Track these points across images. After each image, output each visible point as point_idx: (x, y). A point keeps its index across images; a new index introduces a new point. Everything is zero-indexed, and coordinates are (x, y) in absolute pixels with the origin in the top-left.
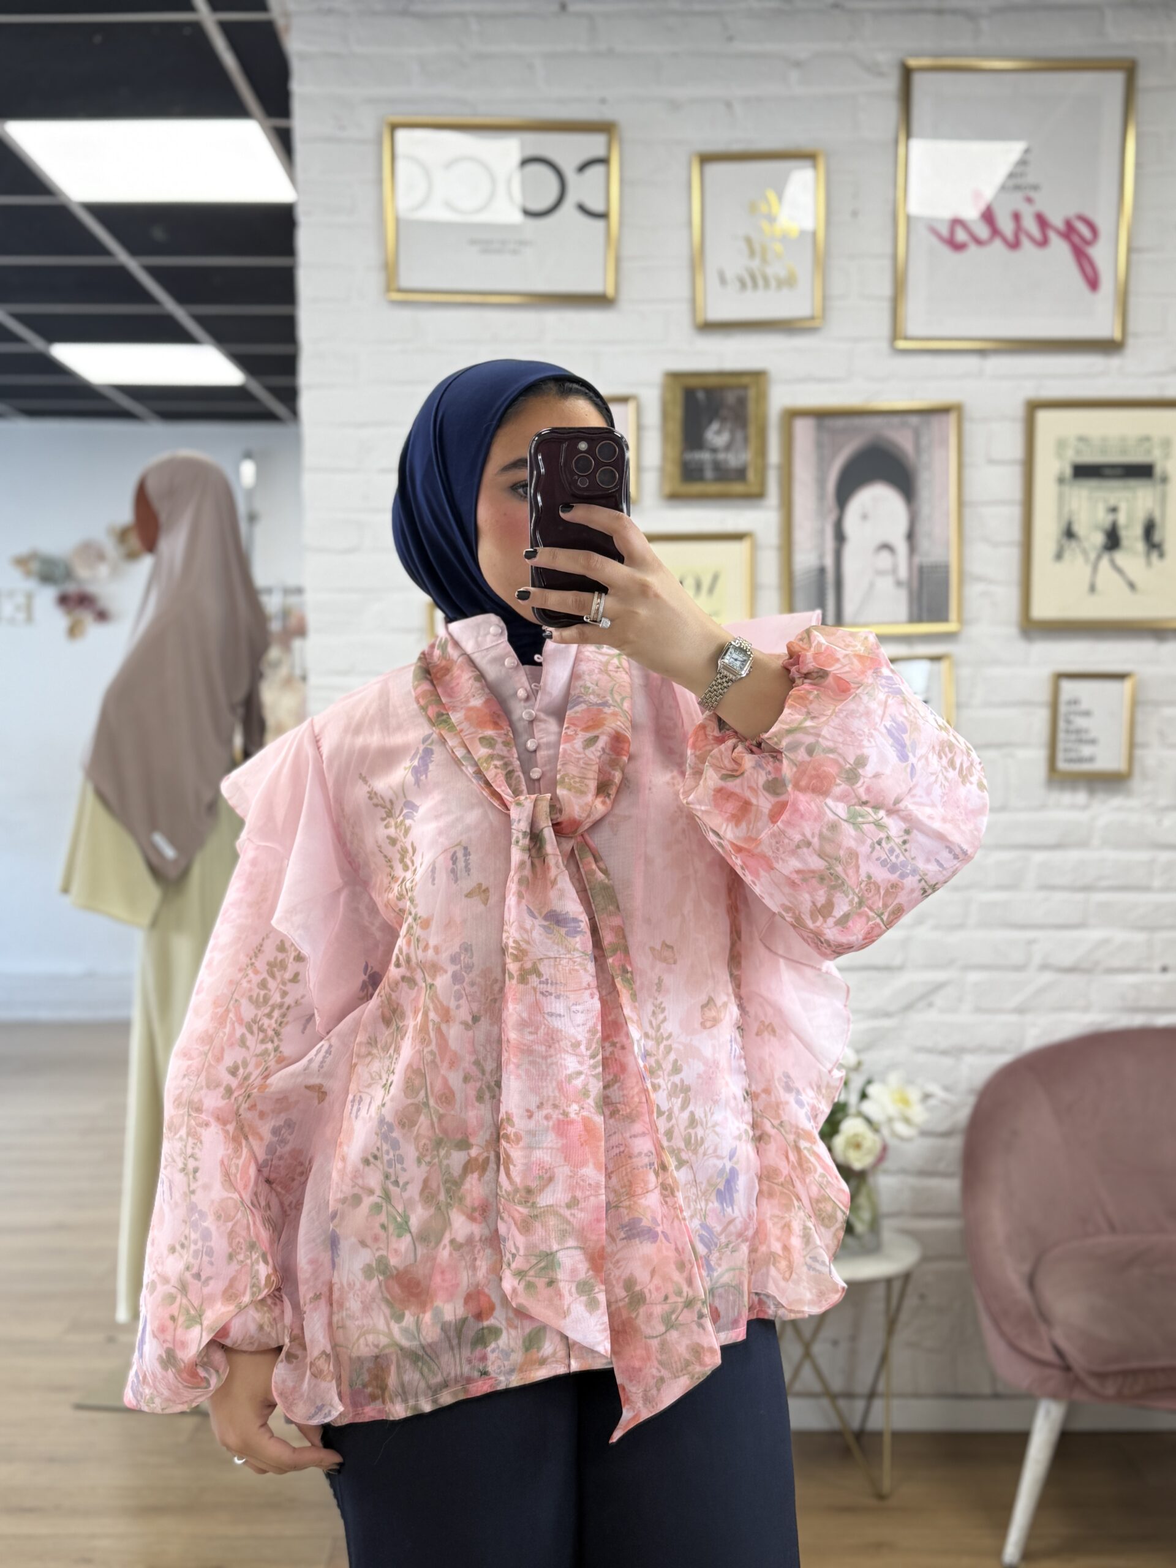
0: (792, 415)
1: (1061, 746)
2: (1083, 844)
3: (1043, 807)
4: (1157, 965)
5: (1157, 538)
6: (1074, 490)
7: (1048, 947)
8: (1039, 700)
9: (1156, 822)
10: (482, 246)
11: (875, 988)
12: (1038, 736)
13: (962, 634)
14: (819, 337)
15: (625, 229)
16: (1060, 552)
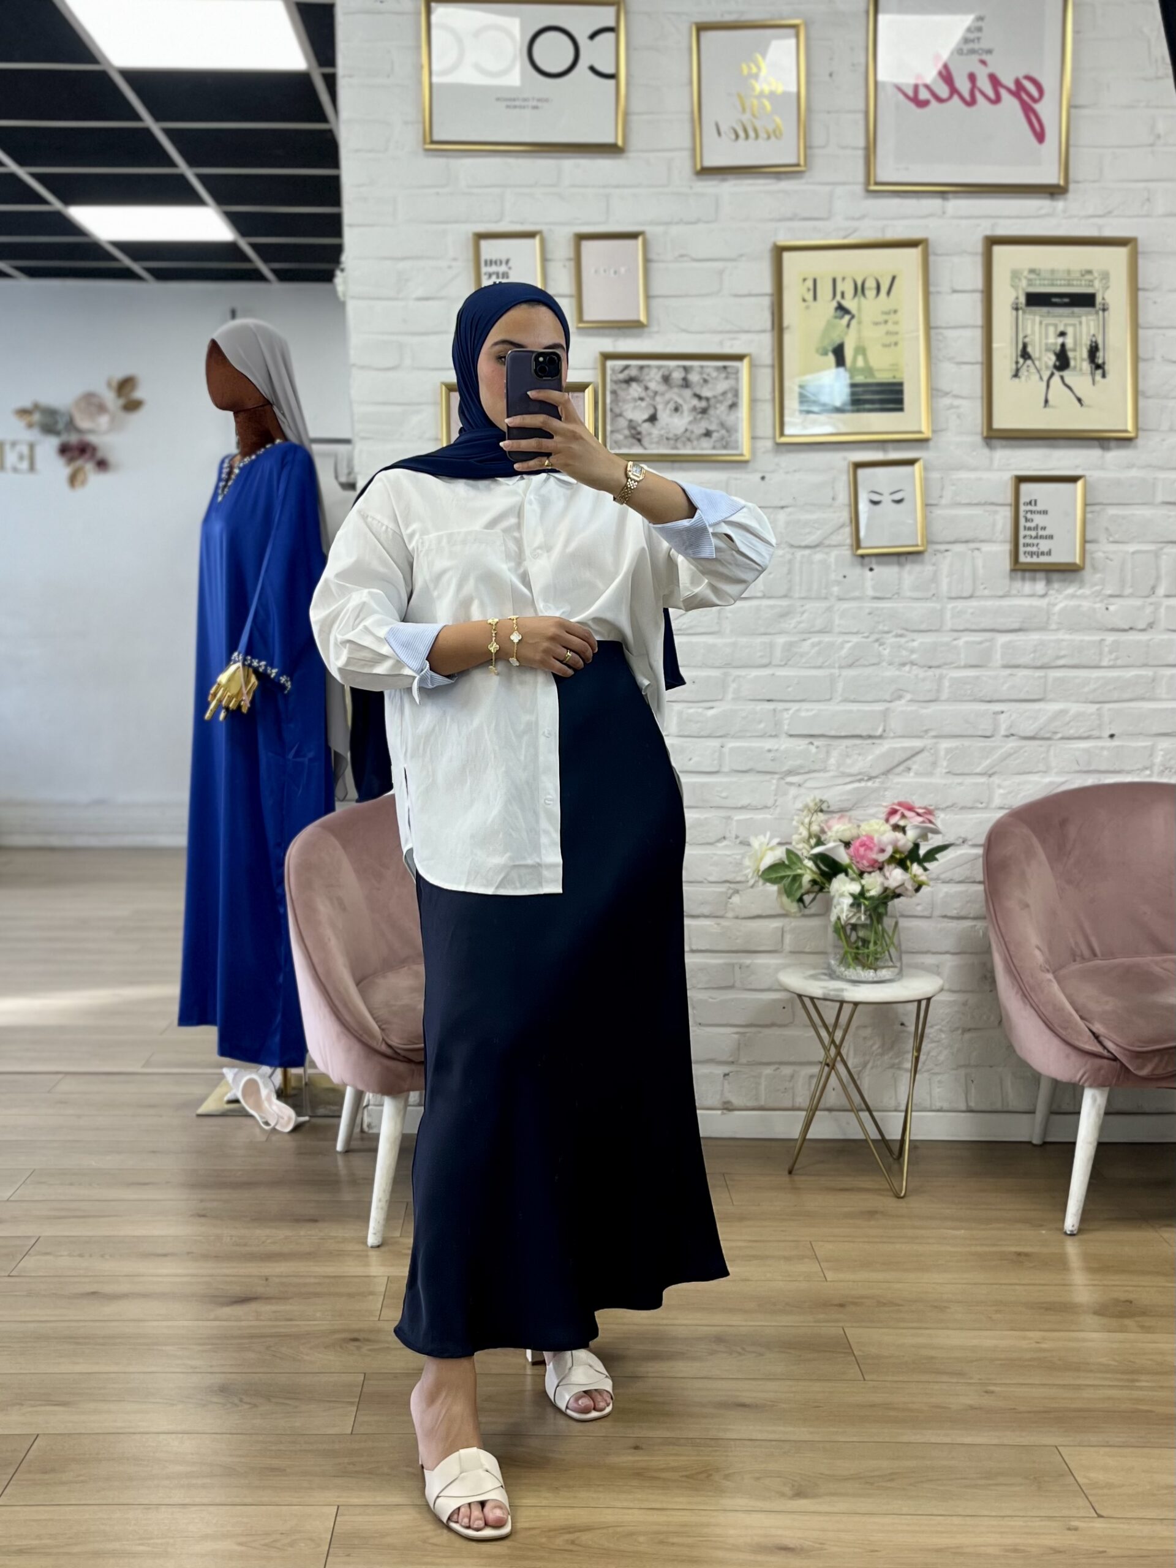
1: (1022, 541)
2: (1042, 628)
3: (1007, 595)
4: (1106, 734)
5: (1100, 361)
6: (1027, 316)
7: (1013, 718)
8: (1001, 501)
9: (1104, 608)
10: (508, 103)
11: (860, 754)
12: (1002, 533)
13: (931, 442)
14: (803, 181)
15: (633, 90)
16: (1017, 370)
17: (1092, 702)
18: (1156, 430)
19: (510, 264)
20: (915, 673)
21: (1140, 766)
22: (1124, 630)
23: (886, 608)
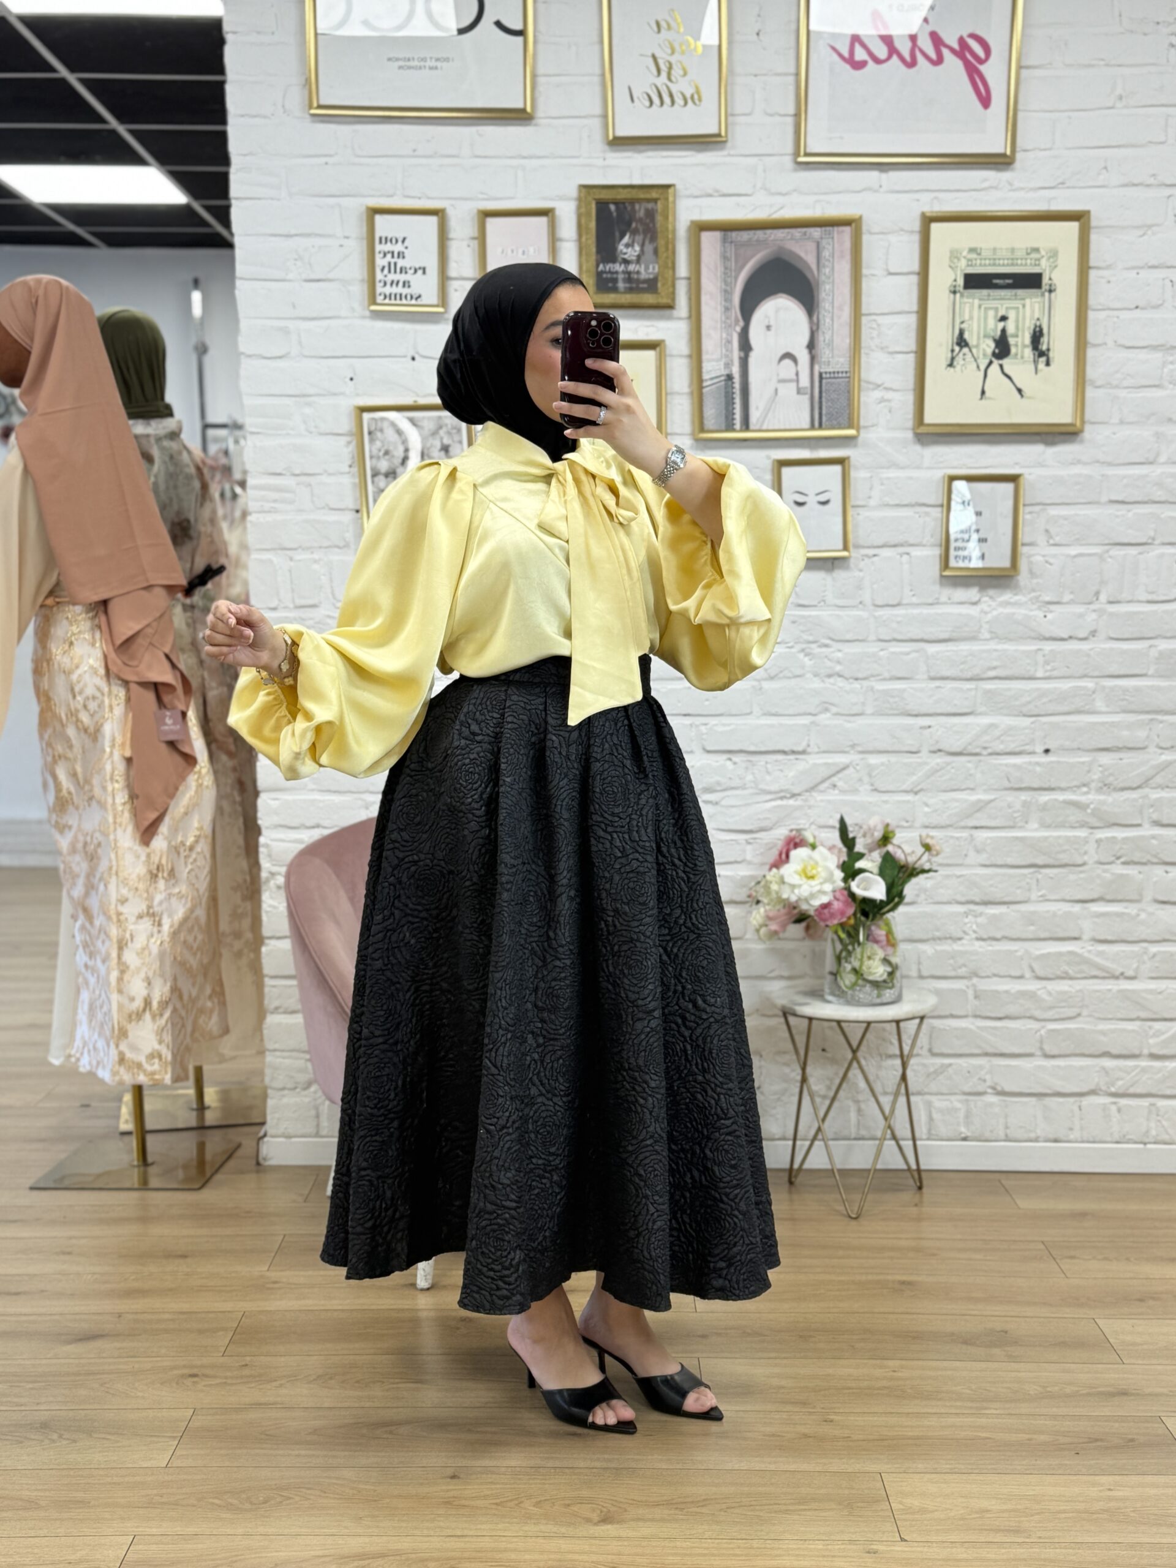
0: (701, 227)
1: (953, 545)
2: (973, 638)
3: (936, 603)
4: (1040, 749)
5: (1044, 348)
6: (965, 300)
7: (939, 733)
8: (932, 501)
9: (1041, 614)
10: (401, 63)
11: (781, 771)
12: (932, 536)
13: (860, 439)
14: (725, 153)
15: (540, 47)
16: (953, 359)
17: (1025, 715)
18: (1105, 423)
19: (406, 243)
20: (841, 684)
21: (1075, 783)
22: (1063, 639)
23: (810, 616)
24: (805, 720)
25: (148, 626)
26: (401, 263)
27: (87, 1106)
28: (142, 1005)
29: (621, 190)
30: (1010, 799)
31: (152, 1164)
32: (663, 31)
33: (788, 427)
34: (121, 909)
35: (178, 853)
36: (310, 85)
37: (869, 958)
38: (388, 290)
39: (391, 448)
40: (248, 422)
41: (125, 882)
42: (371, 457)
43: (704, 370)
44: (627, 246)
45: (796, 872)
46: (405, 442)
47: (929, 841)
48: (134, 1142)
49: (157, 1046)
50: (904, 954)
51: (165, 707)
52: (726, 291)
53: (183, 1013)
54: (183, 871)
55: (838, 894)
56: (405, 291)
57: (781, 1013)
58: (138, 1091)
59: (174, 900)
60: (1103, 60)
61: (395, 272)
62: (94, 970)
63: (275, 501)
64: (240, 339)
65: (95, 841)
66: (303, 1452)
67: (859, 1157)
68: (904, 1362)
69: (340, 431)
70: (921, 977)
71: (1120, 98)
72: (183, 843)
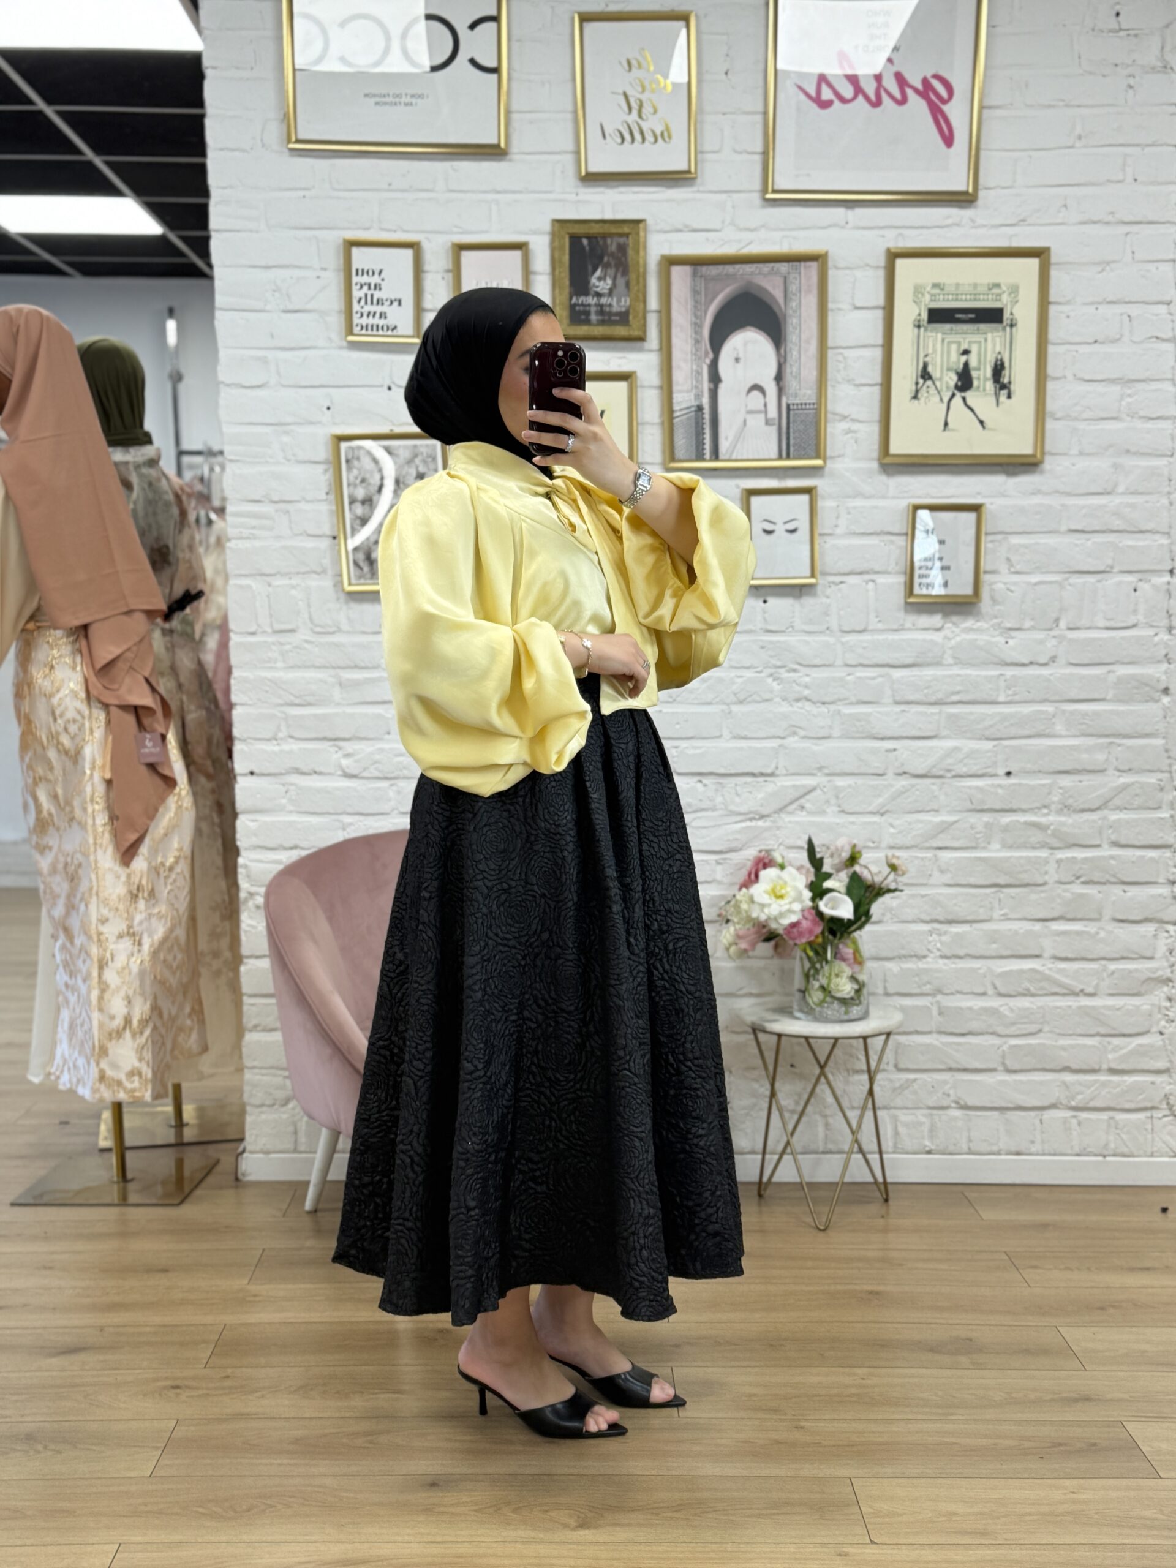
0: (670, 262)
1: (917, 573)
2: (937, 663)
3: (901, 629)
4: (1002, 771)
5: (1006, 380)
6: (929, 334)
7: (904, 756)
8: (897, 530)
9: (1003, 641)
10: (378, 99)
11: (750, 792)
12: (897, 564)
13: (827, 469)
14: (695, 189)
15: (515, 85)
16: (917, 391)
17: (987, 739)
18: (1065, 454)
19: (383, 275)
20: (808, 709)
21: (1038, 805)
22: (1023, 665)
23: (779, 642)
24: (774, 743)
25: (128, 650)
26: (377, 294)
27: (66, 1123)
28: (122, 1024)
29: (593, 225)
30: (972, 820)
31: (132, 1180)
32: (634, 70)
33: (756, 457)
34: (102, 929)
35: (158, 874)
36: (288, 120)
37: (837, 976)
38: (364, 321)
39: (368, 476)
40: (227, 449)
41: (105, 902)
42: (349, 485)
43: (674, 401)
44: (599, 279)
45: (766, 892)
46: (380, 470)
47: (895, 861)
48: (113, 1159)
49: (137, 1064)
50: (871, 971)
51: (145, 730)
52: (696, 324)
53: (163, 1031)
54: (163, 891)
55: (806, 914)
56: (382, 322)
57: (750, 1030)
58: (118, 1108)
59: (154, 920)
60: (1063, 100)
61: (372, 303)
62: (74, 989)
63: (254, 528)
64: (219, 368)
65: (76, 862)
66: (285, 1461)
67: (828, 1170)
68: (872, 1370)
69: (317, 459)
70: (887, 994)
71: (1080, 137)
72: (162, 864)
